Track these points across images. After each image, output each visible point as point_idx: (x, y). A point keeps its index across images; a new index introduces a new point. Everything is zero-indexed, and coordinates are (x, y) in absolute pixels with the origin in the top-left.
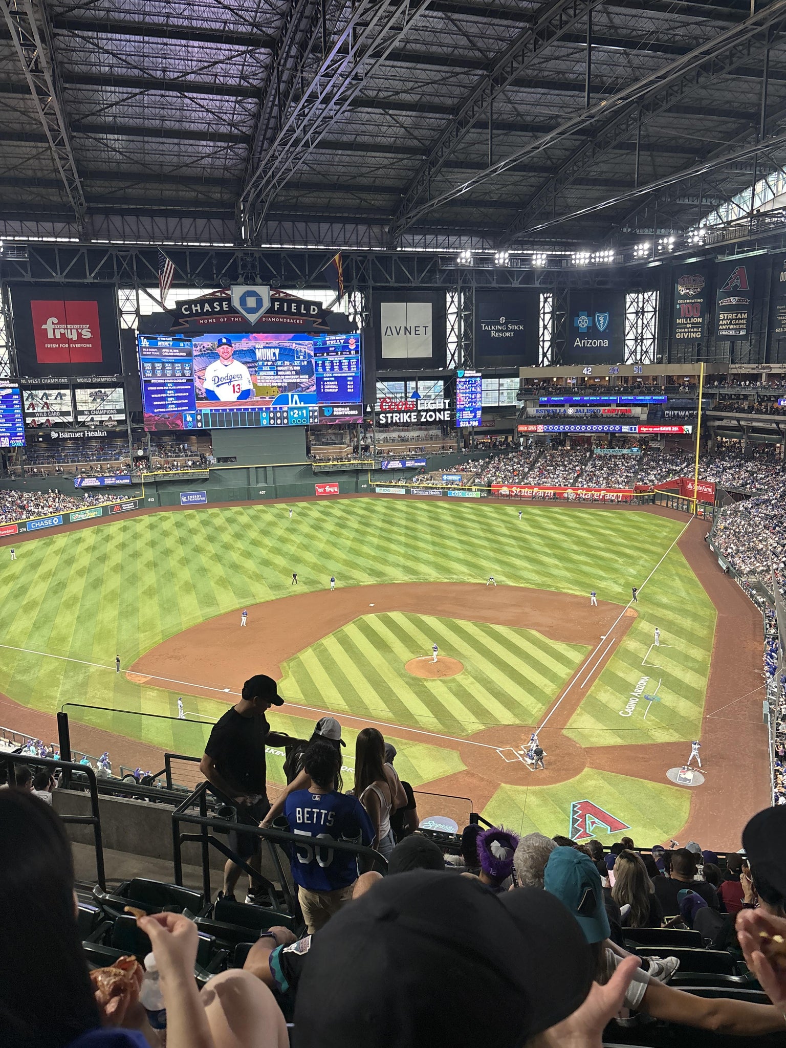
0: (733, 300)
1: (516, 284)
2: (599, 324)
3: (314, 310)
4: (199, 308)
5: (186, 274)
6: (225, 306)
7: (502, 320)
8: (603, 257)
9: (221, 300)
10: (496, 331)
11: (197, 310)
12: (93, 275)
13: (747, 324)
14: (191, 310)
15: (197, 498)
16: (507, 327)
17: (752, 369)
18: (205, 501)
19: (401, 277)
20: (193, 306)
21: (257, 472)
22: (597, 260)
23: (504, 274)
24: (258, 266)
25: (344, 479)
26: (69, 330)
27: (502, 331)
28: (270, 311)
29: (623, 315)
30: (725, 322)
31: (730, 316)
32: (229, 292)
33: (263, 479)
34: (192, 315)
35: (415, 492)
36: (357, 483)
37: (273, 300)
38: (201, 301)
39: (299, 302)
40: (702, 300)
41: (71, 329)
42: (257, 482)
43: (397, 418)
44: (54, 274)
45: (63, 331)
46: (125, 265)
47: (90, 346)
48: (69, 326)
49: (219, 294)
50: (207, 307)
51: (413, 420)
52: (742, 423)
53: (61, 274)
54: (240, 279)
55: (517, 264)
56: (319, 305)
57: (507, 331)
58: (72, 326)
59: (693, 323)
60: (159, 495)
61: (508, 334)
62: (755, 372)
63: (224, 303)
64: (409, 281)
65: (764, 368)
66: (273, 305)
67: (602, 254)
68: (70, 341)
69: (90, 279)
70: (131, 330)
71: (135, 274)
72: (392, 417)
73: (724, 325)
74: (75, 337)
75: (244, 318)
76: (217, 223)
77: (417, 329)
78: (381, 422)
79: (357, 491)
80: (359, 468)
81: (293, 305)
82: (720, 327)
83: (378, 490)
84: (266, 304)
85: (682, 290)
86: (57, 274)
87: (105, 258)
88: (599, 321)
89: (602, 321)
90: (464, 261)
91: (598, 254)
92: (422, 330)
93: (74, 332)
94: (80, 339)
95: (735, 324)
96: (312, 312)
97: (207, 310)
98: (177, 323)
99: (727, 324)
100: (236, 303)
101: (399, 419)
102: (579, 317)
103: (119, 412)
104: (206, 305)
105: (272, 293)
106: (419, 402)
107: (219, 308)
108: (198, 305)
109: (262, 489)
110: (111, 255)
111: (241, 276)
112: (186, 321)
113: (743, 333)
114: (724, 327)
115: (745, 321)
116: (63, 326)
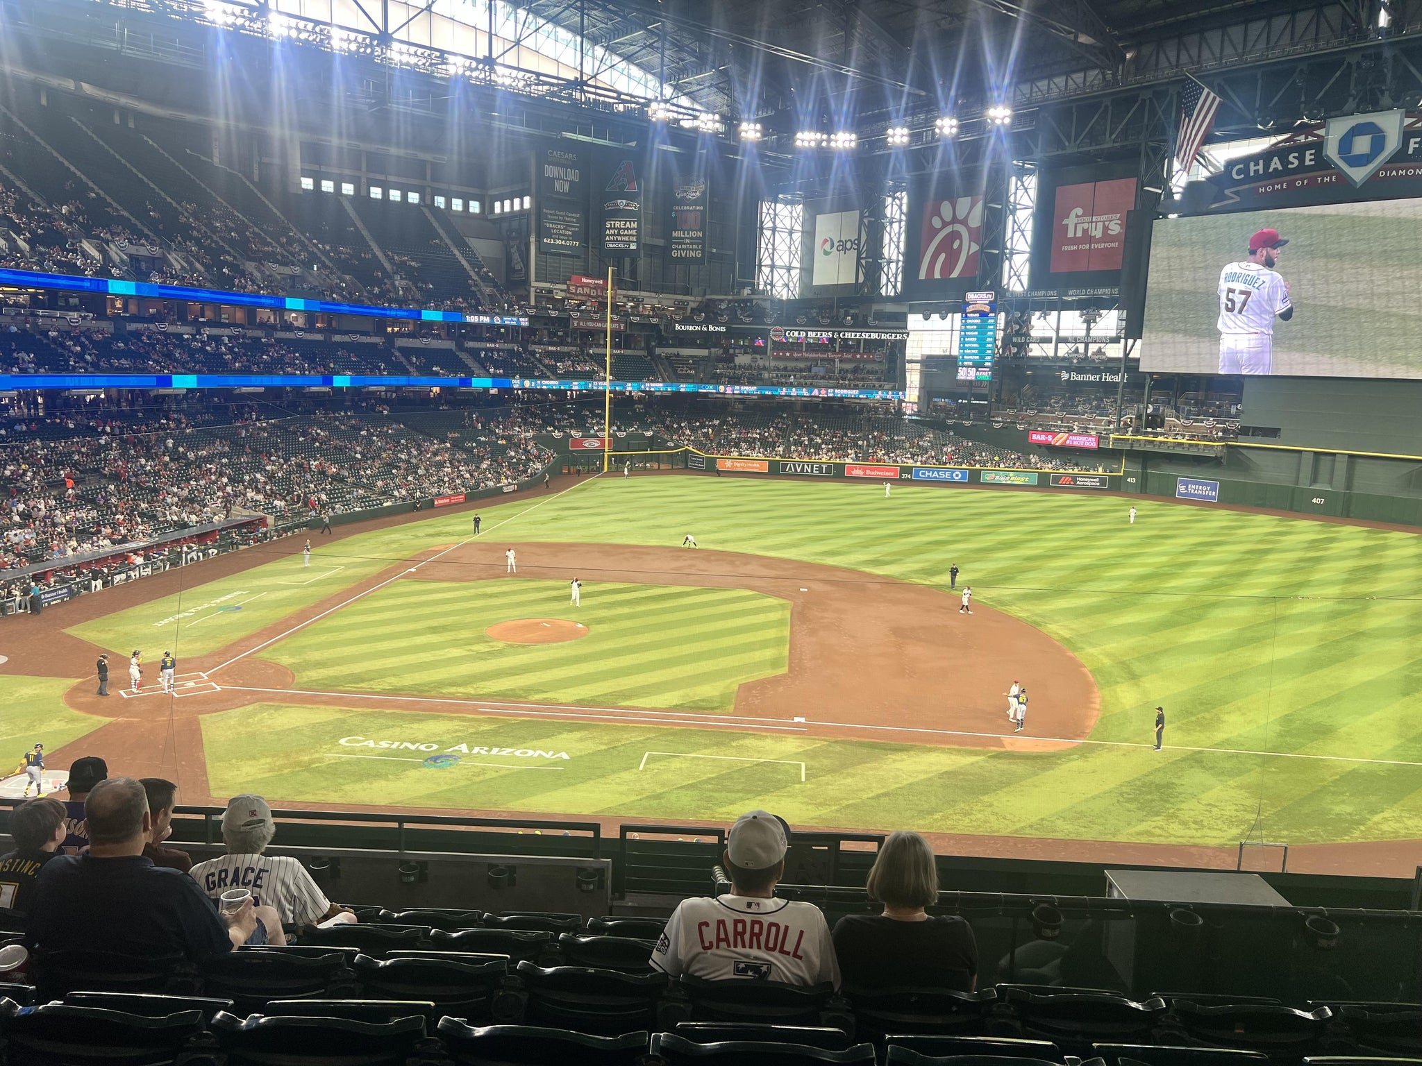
4: (1261, 167)
5: (1253, 111)
6: (1308, 157)
9: (1301, 149)
11: (1256, 171)
12: (1113, 137)
14: (1247, 171)
20: (1252, 164)
21: (1315, 462)
26: (1094, 225)
28: (1400, 156)
33: (1326, 476)
34: (1248, 179)
37: (1407, 134)
38: (1267, 156)
41: (1097, 223)
42: (1314, 480)
44: (1067, 144)
46: (1160, 113)
47: (1115, 245)
48: (1094, 219)
49: (1302, 139)
50: (1276, 164)
53: (1075, 141)
54: (1351, 104)
58: (1099, 218)
60: (1145, 476)
63: (1308, 153)
66: (1405, 144)
68: (1092, 240)
69: (1110, 145)
71: (1172, 124)
74: (1098, 233)
84: (1392, 144)
86: (1069, 143)
87: (1135, 108)
93: (1100, 225)
97: (1275, 169)
98: (1220, 197)
100: (1331, 151)
103: (1115, 340)
104: (1276, 159)
105: (1408, 121)
107: (1296, 162)
108: (1261, 162)
109: (1319, 494)
110: (1144, 101)
111: (1351, 99)
112: (1236, 193)
116: (1087, 219)
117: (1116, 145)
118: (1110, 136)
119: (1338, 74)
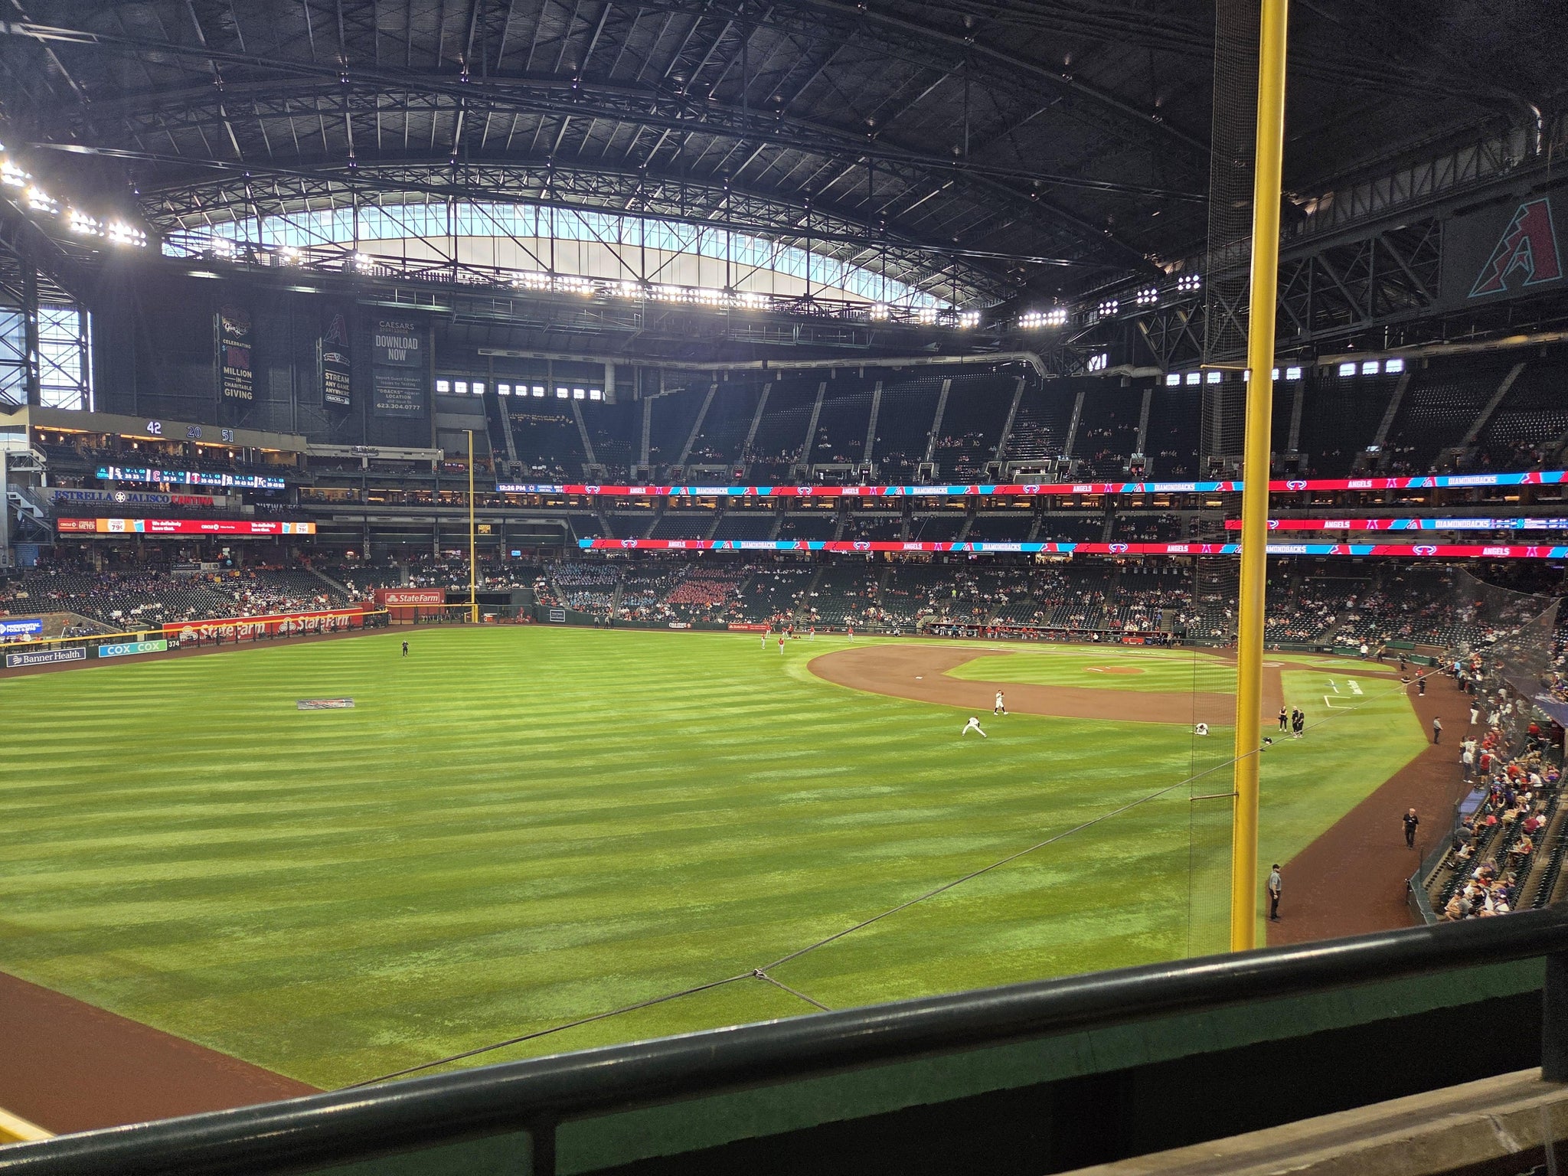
0: (336, 357)
13: (349, 391)
17: (342, 451)
30: (331, 384)
35: (17, 660)
40: (249, 347)
59: (242, 378)
62: (349, 455)
65: (365, 451)
82: (327, 390)
85: (230, 326)
95: (340, 389)
99: (333, 387)
113: (347, 402)
114: (331, 390)
115: (347, 387)
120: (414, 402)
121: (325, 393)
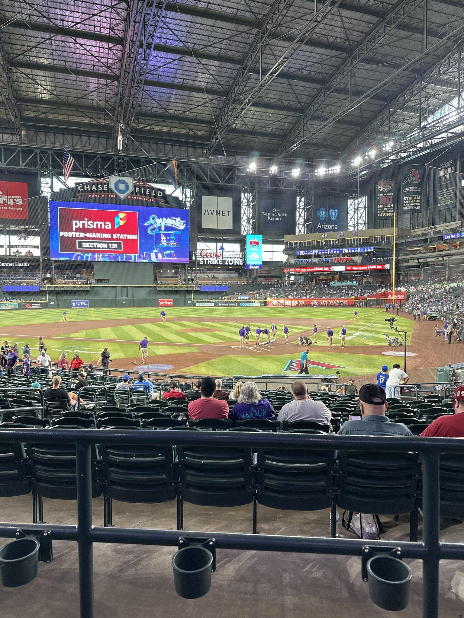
0: (412, 189)
1: (282, 187)
2: (332, 216)
3: (160, 194)
4: (89, 187)
5: (82, 167)
6: (105, 188)
7: (275, 210)
8: (334, 170)
9: (103, 184)
10: (271, 217)
11: (87, 189)
12: (24, 164)
13: (420, 203)
14: (84, 189)
15: (83, 304)
16: (277, 215)
18: (87, 306)
19: (213, 179)
20: (85, 186)
21: (122, 290)
22: (330, 172)
23: (275, 180)
24: (126, 166)
25: (177, 297)
26: (9, 199)
27: (274, 217)
28: (133, 193)
29: (346, 211)
31: (410, 198)
32: (108, 180)
33: (125, 294)
34: (84, 191)
35: (220, 305)
36: (185, 300)
37: (135, 186)
38: (91, 184)
39: (152, 188)
40: (392, 194)
41: (10, 199)
42: (122, 296)
43: (210, 262)
44: (0, 163)
45: (5, 199)
46: (44, 160)
47: (21, 209)
48: (9, 197)
49: (102, 180)
50: (94, 187)
51: (220, 264)
52: (421, 261)
53: (5, 162)
55: (282, 175)
56: (163, 191)
57: (277, 217)
58: (11, 197)
59: (388, 207)
60: (58, 301)
61: (278, 219)
62: (427, 232)
63: (105, 186)
64: (218, 181)
65: (432, 229)
66: (135, 189)
67: (333, 168)
68: (9, 206)
69: (23, 167)
70: (45, 199)
71: (51, 165)
72: (207, 261)
73: (407, 203)
74: (12, 203)
75: (117, 195)
76: (103, 141)
77: (224, 212)
78: (200, 263)
79: (185, 305)
80: (186, 289)
81: (147, 190)
82: (404, 205)
83: (197, 304)
84: (131, 188)
85: (381, 188)
86: (2, 162)
87: (33, 155)
88: (332, 214)
89: (334, 214)
90: (251, 170)
91: (330, 169)
92: (226, 213)
93: (12, 200)
94: (15, 205)
95: (413, 203)
96: (159, 195)
97: (94, 189)
98: (74, 196)
99: (408, 203)
100: (112, 186)
101: (212, 262)
102: (320, 211)
103: (36, 247)
104: (94, 186)
105: (135, 182)
106: (224, 253)
107: (101, 189)
108: (89, 186)
109: (124, 300)
110: (36, 153)
111: (116, 171)
112: (81, 195)
113: (418, 208)
114: (407, 205)
115: (419, 201)
116: (4, 196)
117: (25, 168)
118: (23, 163)
119: (110, 162)
120: (451, 199)
121: (403, 206)
